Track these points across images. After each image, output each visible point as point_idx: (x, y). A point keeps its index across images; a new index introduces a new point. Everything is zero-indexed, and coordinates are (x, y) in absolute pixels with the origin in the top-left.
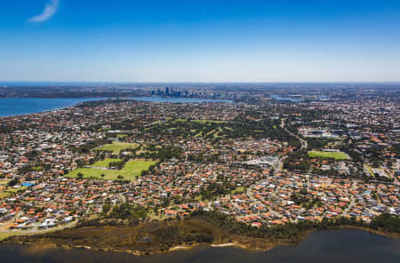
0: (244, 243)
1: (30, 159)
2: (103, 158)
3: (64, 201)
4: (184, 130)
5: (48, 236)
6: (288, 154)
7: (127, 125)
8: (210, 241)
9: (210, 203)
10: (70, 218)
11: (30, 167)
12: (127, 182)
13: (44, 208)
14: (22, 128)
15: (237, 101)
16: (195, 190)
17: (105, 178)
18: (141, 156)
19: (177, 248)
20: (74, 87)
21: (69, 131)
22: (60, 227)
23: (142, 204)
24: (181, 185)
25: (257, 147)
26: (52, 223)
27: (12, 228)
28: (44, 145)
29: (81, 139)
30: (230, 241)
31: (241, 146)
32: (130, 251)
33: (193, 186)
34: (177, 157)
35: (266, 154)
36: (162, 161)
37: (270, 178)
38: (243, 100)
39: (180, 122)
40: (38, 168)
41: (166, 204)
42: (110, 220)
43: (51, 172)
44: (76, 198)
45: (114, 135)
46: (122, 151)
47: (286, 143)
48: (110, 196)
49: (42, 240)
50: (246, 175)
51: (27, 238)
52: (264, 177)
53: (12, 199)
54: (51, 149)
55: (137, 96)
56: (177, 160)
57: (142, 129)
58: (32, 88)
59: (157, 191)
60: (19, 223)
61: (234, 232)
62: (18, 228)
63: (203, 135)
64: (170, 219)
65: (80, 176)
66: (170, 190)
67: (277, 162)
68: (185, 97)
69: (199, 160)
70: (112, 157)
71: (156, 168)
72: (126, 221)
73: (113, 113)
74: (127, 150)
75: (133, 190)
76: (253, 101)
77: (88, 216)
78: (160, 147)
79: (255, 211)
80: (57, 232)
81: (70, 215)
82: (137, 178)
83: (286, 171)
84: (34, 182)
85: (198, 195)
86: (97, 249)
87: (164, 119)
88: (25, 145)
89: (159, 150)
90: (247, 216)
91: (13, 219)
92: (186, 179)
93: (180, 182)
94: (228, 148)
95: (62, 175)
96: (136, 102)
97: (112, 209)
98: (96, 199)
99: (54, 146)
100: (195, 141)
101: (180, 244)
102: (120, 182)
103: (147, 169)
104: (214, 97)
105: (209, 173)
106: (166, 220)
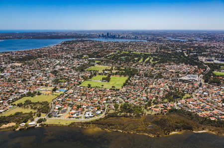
0: (213, 131)
1: (55, 75)
2: (95, 75)
3: (89, 101)
4: (130, 58)
5: (92, 123)
6: (202, 73)
7: (97, 55)
8: (191, 129)
9: (175, 104)
10: (99, 112)
11: (58, 80)
12: (118, 90)
13: (81, 105)
14: (40, 57)
15: (150, 41)
16: (161, 95)
17: (104, 87)
18: (116, 74)
19: (173, 133)
20: (54, 33)
21: (67, 58)
22: (97, 118)
23: (135, 103)
24: (150, 92)
25: (180, 69)
26: (91, 115)
27: (70, 117)
28: (58, 67)
29: (76, 63)
30: (203, 129)
31: (171, 68)
32: (146, 134)
33: (158, 93)
34: (137, 75)
35: (189, 73)
36: (130, 77)
37: (201, 88)
38: (153, 40)
39: (126, 53)
40: (63, 80)
41: (149, 104)
42: (123, 114)
43: (71, 83)
44: (95, 99)
45: (93, 61)
46: (104, 71)
47: (196, 67)
48: (114, 98)
49: (91, 125)
50: (186, 86)
51: (82, 124)
52: (197, 88)
53: (59, 99)
54: (64, 69)
55: (91, 38)
56: (138, 77)
57: (106, 57)
58: (32, 33)
59: (139, 96)
60: (72, 114)
61: (202, 123)
62: (73, 117)
63: (144, 61)
64: (158, 114)
65: (89, 86)
66: (146, 95)
67: (198, 78)
68: (118, 38)
69: (152, 77)
70: (100, 74)
71: (129, 81)
72: (132, 114)
73: (85, 48)
74: (106, 70)
75: (124, 95)
76: (158, 41)
77: (109, 111)
78: (124, 68)
79: (206, 110)
80: (97, 120)
81: (98, 110)
82: (122, 88)
83: (207, 84)
84: (65, 89)
85: (165, 99)
86: (126, 132)
87: (115, 52)
88: (47, 66)
89: (124, 70)
90: (203, 113)
91: (68, 112)
92: (152, 89)
93: (149, 90)
94: (163, 69)
95: (78, 85)
96: (93, 41)
97: (119, 107)
98: (107, 100)
99: (64, 67)
100: (141, 65)
101: (174, 130)
102: (114, 90)
103: (124, 82)
104: (135, 39)
105: (162, 85)
106: (155, 115)
